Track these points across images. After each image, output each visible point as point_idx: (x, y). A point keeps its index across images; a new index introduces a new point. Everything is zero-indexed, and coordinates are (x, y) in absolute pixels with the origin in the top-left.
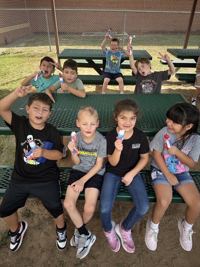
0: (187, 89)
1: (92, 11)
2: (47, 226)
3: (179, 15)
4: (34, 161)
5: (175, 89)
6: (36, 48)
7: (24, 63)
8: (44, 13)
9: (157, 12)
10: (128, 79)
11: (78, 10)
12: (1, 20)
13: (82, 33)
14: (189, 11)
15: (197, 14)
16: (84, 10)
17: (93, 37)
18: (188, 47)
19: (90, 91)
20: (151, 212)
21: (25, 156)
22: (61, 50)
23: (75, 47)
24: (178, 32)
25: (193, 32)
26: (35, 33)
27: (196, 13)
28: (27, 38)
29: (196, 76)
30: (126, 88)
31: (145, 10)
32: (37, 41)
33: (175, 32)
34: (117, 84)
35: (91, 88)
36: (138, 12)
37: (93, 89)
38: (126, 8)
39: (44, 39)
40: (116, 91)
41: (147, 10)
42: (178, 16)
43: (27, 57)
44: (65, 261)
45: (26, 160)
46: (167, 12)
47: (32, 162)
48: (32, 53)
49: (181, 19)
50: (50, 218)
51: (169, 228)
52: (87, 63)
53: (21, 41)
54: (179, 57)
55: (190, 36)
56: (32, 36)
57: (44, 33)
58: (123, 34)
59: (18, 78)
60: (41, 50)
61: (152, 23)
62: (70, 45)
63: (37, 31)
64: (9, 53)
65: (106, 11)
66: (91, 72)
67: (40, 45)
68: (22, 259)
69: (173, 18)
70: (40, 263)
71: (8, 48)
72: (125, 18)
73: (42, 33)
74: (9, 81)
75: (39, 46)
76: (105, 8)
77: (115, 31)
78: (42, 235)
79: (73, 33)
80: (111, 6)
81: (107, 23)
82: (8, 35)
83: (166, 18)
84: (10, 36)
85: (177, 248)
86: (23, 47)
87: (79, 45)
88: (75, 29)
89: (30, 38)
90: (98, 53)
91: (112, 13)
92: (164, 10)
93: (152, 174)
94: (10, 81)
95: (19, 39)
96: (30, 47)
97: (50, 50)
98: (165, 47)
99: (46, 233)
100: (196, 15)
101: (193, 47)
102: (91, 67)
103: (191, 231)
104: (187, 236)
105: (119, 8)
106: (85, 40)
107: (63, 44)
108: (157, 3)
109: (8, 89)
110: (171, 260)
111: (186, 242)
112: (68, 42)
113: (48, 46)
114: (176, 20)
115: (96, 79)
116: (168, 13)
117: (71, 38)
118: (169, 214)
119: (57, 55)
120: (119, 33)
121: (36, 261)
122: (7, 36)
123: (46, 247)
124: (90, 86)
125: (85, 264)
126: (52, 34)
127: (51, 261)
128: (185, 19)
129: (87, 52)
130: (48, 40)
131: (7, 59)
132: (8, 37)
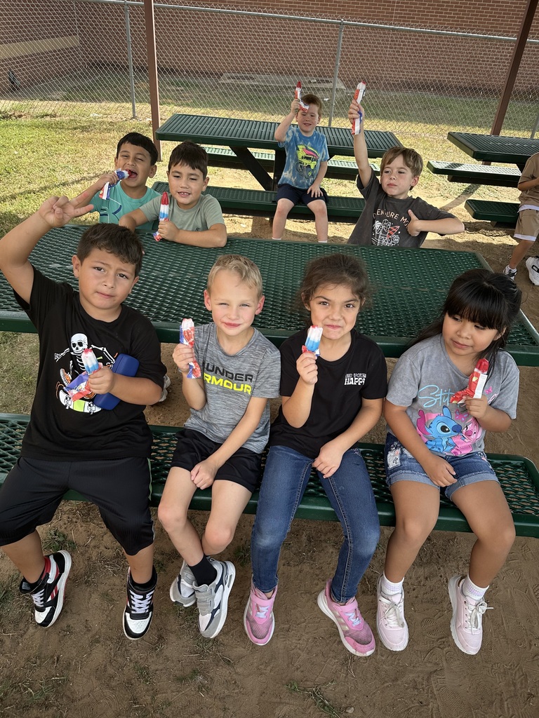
0: (495, 242)
1: (254, 15)
2: (109, 578)
3: (486, 44)
4: (87, 403)
5: (464, 240)
6: (95, 105)
7: (62, 144)
8: (122, 13)
9: (428, 33)
10: (340, 205)
11: (214, 12)
12: (3, 24)
13: (222, 75)
14: (512, 36)
15: (533, 46)
16: (230, 13)
17: (253, 86)
18: (502, 131)
19: (238, 231)
20: (381, 553)
21: (63, 390)
22: (163, 117)
23: (202, 111)
24: (480, 89)
25: (519, 93)
26: (93, 64)
27: (531, 43)
28: (71, 77)
29: (520, 210)
30: (333, 230)
31: (395, 25)
32: (99, 88)
33: (472, 90)
34: (309, 216)
35: (242, 225)
36: (377, 28)
37: (244, 226)
38: (343, 13)
39: (117, 83)
40: (307, 236)
41: (401, 25)
42: (482, 47)
43: (68, 129)
44: (153, 667)
45: (67, 398)
46: (454, 35)
47: (81, 406)
48: (84, 119)
49: (489, 55)
50: (118, 556)
51: (425, 596)
52: (234, 155)
53: (55, 85)
54: (478, 156)
55: (511, 102)
56: (87, 74)
57: (118, 66)
58: (334, 84)
59: (42, 185)
60: (109, 112)
61: (412, 59)
62: (188, 105)
63: (100, 61)
64: (20, 116)
65: (290, 19)
66: (244, 181)
67: (107, 99)
68: (38, 657)
69: (469, 50)
70: (87, 670)
71: (17, 102)
72: (341, 42)
73: (113, 65)
74: (17, 191)
75: (103, 100)
76: (288, 9)
77: (311, 75)
78: (95, 598)
79: (197, 72)
80: (304, 7)
81: (292, 51)
82: (21, 66)
83: (451, 49)
84: (24, 70)
85: (442, 649)
86: (58, 100)
87: (212, 105)
88: (204, 62)
89: (80, 77)
90: (264, 130)
91: (307, 25)
92: (446, 27)
93: (389, 455)
94: (22, 190)
95: (49, 78)
96: (78, 103)
97: (134, 115)
98: (442, 126)
99: (105, 595)
100: (531, 47)
101: (516, 132)
102: (242, 168)
103: (482, 605)
104: (469, 617)
105: (326, 12)
106: (230, 95)
107: (170, 101)
108: (427, 8)
109: (14, 211)
110: (426, 677)
111: (468, 631)
112: (182, 97)
113: (127, 102)
114: (476, 57)
115: (255, 201)
116: (458, 35)
117: (192, 85)
118: (429, 563)
119: (151, 128)
120: (322, 81)
121: (76, 665)
122: (17, 67)
123: (103, 631)
124: (237, 218)
125: (205, 678)
126: (140, 71)
127: (117, 666)
128: (501, 56)
129: (233, 126)
130: (129, 86)
131: (13, 132)
132: (20, 70)
